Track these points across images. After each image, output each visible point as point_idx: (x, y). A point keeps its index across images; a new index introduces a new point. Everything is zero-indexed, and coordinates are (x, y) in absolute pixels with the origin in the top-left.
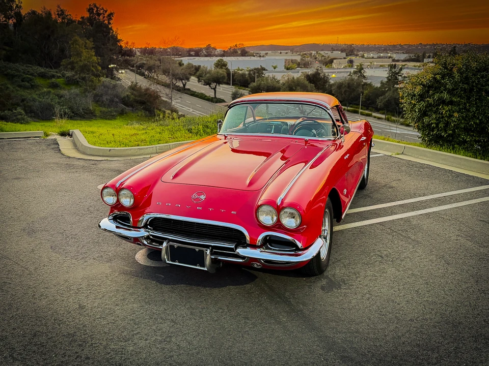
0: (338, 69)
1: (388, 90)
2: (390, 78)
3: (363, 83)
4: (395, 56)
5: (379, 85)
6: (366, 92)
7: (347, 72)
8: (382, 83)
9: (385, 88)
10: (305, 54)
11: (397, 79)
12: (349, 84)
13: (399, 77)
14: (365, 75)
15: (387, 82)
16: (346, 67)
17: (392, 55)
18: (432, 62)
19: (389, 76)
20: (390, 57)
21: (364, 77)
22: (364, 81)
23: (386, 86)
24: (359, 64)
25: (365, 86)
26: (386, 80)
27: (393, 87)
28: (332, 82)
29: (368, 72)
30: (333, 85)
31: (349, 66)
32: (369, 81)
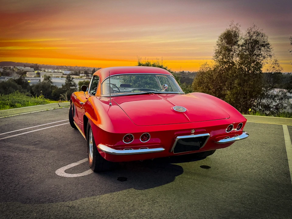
0: (30, 77)
1: (67, 90)
2: (67, 83)
3: (51, 86)
4: (63, 72)
5: (61, 87)
6: (53, 91)
7: (38, 80)
8: (62, 85)
9: (65, 89)
10: (6, 68)
11: (71, 83)
12: (43, 86)
13: (72, 83)
14: (52, 81)
15: (66, 85)
16: (36, 76)
17: (62, 71)
18: (85, 76)
19: (66, 82)
20: (61, 72)
21: (51, 82)
22: (52, 85)
23: (65, 87)
24: (44, 75)
25: (53, 88)
26: (65, 84)
27: (69, 88)
28: (31, 85)
29: (53, 80)
30: (33, 86)
31: (38, 76)
32: (54, 85)
